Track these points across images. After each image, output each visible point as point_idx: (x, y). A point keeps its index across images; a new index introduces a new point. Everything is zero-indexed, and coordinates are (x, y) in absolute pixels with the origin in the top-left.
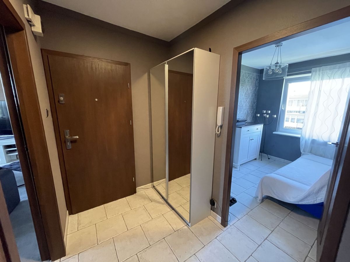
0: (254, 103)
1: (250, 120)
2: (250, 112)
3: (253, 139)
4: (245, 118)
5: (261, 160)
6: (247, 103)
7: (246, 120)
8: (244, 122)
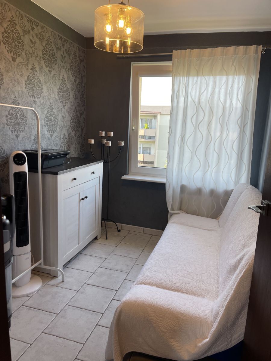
0: (81, 114)
1: (75, 152)
2: (75, 135)
3: (86, 197)
4: (66, 149)
5: (106, 238)
6: (66, 112)
7: (67, 154)
8: (62, 159)
